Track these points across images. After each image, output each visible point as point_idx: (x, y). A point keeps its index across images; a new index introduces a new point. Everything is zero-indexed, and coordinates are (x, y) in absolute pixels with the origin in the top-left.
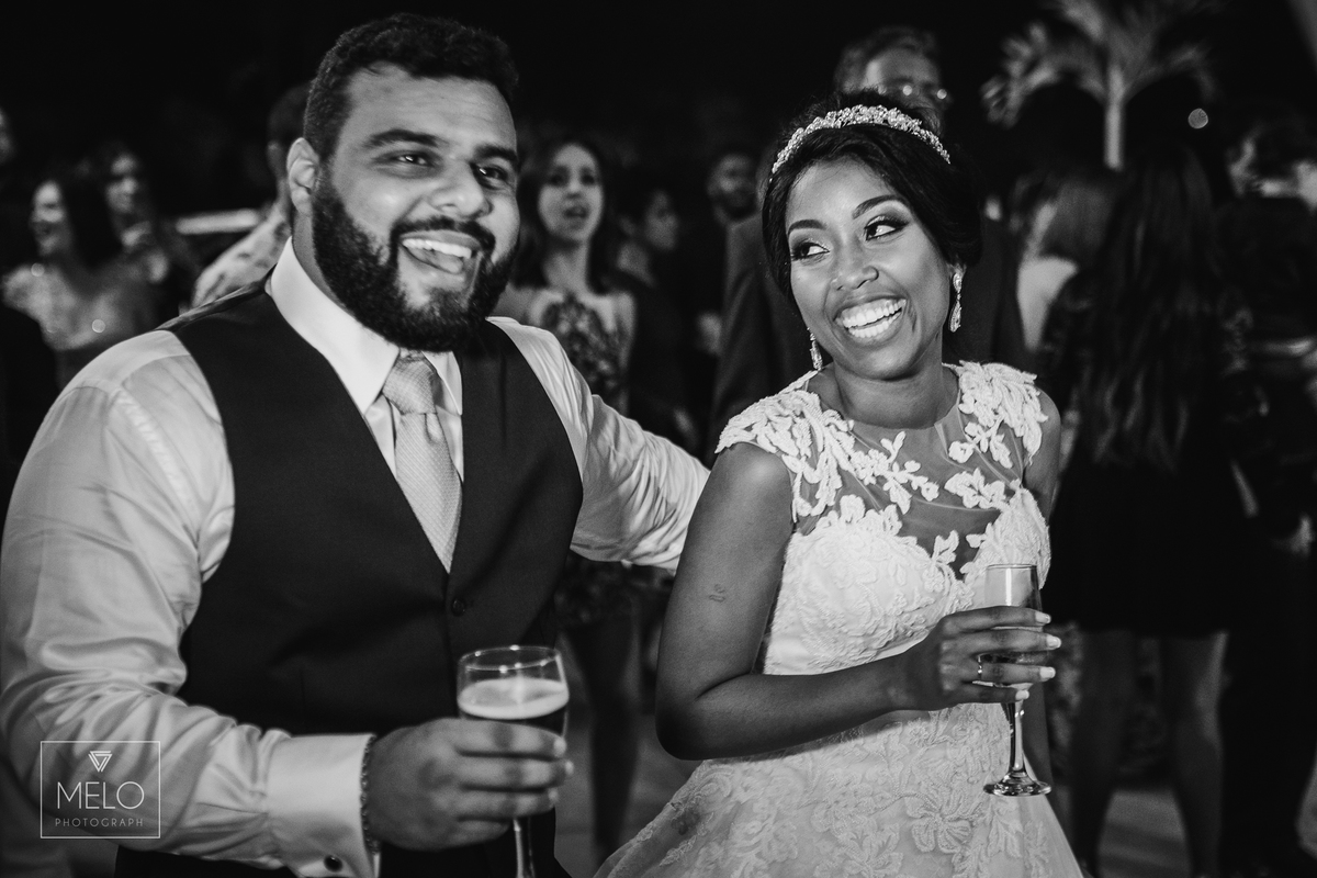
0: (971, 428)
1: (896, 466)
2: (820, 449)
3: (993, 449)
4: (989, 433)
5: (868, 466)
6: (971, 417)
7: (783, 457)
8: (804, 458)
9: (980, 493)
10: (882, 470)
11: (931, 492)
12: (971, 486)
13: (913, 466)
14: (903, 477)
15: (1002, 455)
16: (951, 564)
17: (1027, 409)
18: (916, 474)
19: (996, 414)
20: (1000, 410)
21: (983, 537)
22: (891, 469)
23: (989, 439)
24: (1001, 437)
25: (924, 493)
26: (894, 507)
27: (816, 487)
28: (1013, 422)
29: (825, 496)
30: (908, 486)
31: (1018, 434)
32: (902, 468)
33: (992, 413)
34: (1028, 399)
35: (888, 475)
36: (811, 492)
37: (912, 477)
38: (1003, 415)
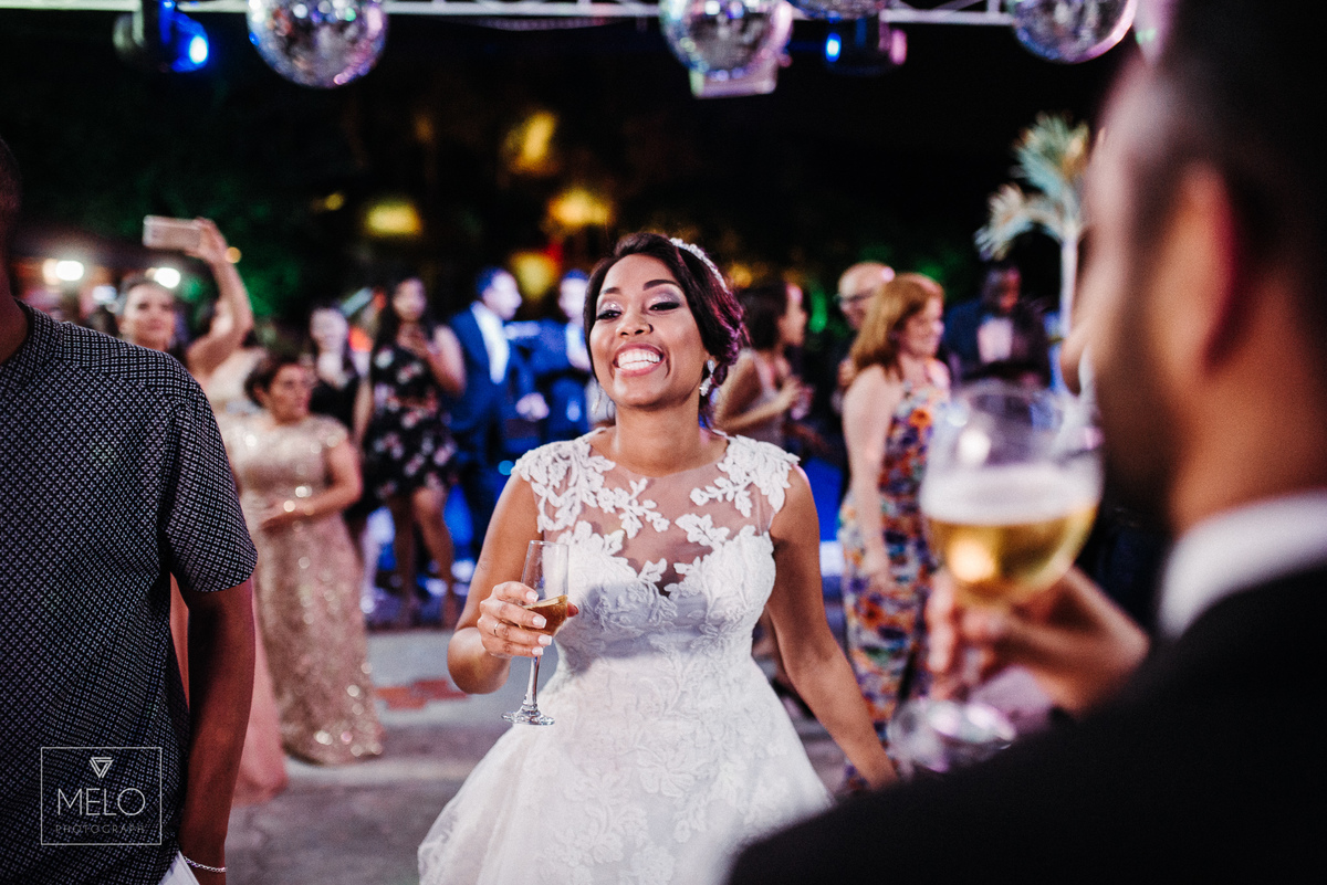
0: (720, 481)
1: (635, 503)
2: (571, 484)
3: (737, 501)
4: (737, 488)
5: (609, 500)
6: (725, 474)
7: (533, 484)
8: (550, 488)
9: (704, 533)
10: (621, 504)
11: (661, 525)
12: (698, 526)
13: (650, 504)
14: (639, 511)
15: (744, 505)
16: (656, 584)
17: (775, 476)
18: (651, 510)
19: (748, 475)
20: (752, 474)
21: (690, 566)
22: (630, 503)
23: (736, 493)
24: (748, 493)
25: (655, 525)
26: (622, 533)
27: (555, 509)
28: (761, 483)
29: (564, 517)
30: (642, 519)
31: (763, 493)
32: (640, 504)
33: (744, 474)
34: (779, 468)
35: (626, 507)
36: (552, 512)
37: (648, 512)
38: (753, 478)
